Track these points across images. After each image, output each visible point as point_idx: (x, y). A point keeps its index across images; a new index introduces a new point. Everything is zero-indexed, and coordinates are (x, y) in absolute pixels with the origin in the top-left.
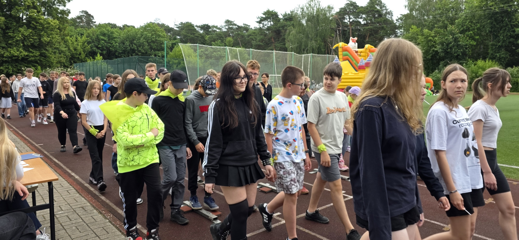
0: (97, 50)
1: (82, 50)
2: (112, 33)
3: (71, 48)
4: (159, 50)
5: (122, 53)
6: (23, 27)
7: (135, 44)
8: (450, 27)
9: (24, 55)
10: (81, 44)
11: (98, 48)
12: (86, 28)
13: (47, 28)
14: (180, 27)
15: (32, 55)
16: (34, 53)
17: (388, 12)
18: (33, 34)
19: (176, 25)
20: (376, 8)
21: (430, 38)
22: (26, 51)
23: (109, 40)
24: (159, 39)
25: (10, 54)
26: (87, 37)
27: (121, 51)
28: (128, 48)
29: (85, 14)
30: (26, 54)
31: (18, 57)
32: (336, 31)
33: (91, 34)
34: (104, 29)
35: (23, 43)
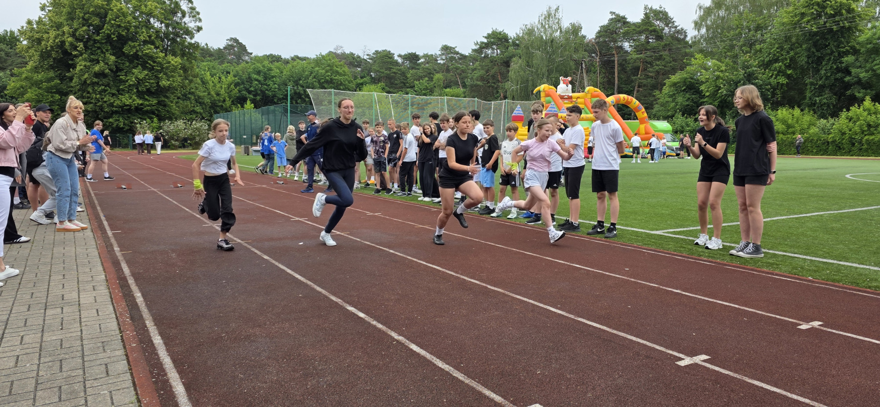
0: (248, 95)
1: (227, 95)
2: (270, 69)
3: (213, 93)
6: (137, 68)
7: (301, 86)
8: (743, 58)
9: (138, 104)
10: (226, 86)
11: (250, 92)
12: (234, 64)
13: (167, 68)
14: (375, 58)
15: (148, 103)
16: (150, 101)
18: (149, 77)
19: (368, 55)
22: (140, 98)
23: (265, 80)
24: (336, 78)
25: (121, 103)
26: (235, 76)
27: (281, 96)
29: (234, 42)
30: (141, 102)
31: (130, 106)
32: (582, 64)
33: (241, 72)
34: (259, 65)
35: (137, 88)
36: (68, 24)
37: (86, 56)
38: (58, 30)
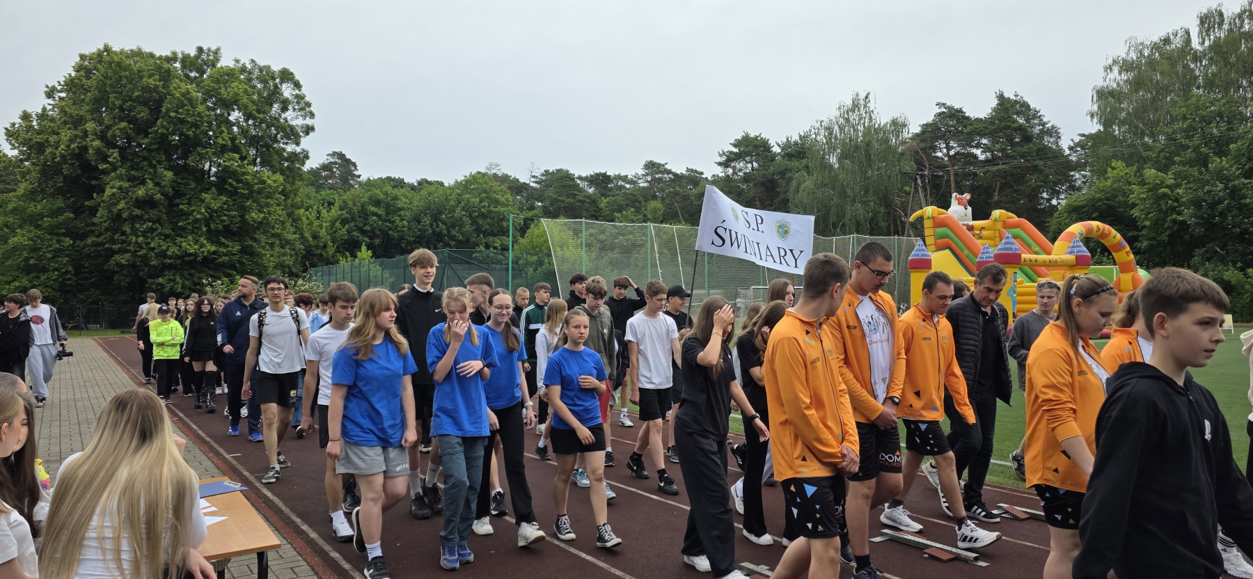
0: (360, 238)
1: (329, 237)
2: (395, 198)
3: (307, 235)
4: (494, 235)
5: (415, 242)
6: (210, 192)
7: (443, 223)
8: (1215, 163)
9: (209, 251)
10: (328, 224)
11: (364, 233)
12: (339, 190)
13: (259, 192)
14: (543, 181)
15: (225, 251)
16: (228, 246)
17: (1048, 129)
18: (229, 205)
19: (534, 177)
20: (1015, 121)
21: (1163, 190)
22: (213, 242)
23: (387, 214)
24: (496, 209)
25: (179, 251)
26: (341, 209)
27: (412, 239)
28: (427, 230)
29: (339, 159)
30: (213, 248)
31: (196, 255)
32: (916, 179)
33: (350, 203)
34: (378, 192)
35: (207, 225)
36: (93, 119)
37: (124, 171)
38: (76, 129)
